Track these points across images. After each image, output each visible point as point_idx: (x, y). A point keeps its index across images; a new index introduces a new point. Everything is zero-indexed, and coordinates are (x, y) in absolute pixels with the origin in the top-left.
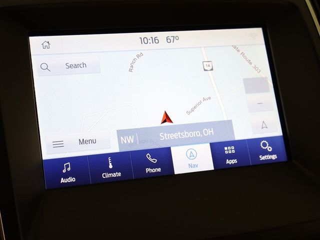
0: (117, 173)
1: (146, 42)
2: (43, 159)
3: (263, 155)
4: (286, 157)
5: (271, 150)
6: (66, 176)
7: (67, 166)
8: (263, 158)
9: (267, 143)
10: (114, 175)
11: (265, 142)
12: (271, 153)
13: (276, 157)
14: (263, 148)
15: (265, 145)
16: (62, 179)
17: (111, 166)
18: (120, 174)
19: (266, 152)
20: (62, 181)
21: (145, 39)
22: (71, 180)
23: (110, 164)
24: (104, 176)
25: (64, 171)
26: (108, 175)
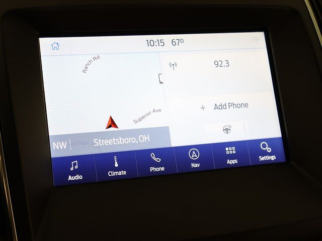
0: (122, 172)
1: (152, 44)
2: (52, 157)
3: (263, 156)
4: (285, 158)
5: (270, 151)
6: (74, 173)
7: (75, 164)
8: (262, 159)
9: (266, 144)
10: (120, 173)
11: (265, 143)
12: (270, 154)
13: (275, 158)
14: (263, 149)
15: (264, 146)
16: (70, 176)
17: (116, 165)
18: (125, 173)
19: (265, 153)
20: (70, 178)
21: (152, 42)
22: (78, 177)
23: (116, 163)
24: (110, 174)
25: (72, 169)
26: (114, 174)
